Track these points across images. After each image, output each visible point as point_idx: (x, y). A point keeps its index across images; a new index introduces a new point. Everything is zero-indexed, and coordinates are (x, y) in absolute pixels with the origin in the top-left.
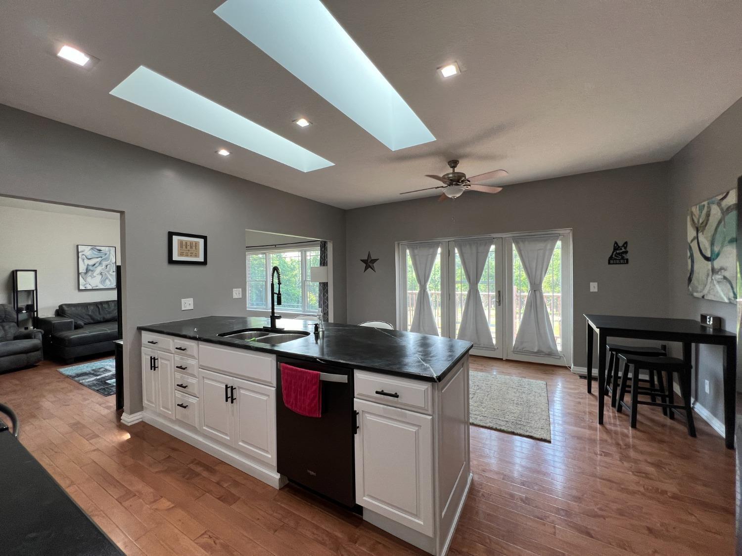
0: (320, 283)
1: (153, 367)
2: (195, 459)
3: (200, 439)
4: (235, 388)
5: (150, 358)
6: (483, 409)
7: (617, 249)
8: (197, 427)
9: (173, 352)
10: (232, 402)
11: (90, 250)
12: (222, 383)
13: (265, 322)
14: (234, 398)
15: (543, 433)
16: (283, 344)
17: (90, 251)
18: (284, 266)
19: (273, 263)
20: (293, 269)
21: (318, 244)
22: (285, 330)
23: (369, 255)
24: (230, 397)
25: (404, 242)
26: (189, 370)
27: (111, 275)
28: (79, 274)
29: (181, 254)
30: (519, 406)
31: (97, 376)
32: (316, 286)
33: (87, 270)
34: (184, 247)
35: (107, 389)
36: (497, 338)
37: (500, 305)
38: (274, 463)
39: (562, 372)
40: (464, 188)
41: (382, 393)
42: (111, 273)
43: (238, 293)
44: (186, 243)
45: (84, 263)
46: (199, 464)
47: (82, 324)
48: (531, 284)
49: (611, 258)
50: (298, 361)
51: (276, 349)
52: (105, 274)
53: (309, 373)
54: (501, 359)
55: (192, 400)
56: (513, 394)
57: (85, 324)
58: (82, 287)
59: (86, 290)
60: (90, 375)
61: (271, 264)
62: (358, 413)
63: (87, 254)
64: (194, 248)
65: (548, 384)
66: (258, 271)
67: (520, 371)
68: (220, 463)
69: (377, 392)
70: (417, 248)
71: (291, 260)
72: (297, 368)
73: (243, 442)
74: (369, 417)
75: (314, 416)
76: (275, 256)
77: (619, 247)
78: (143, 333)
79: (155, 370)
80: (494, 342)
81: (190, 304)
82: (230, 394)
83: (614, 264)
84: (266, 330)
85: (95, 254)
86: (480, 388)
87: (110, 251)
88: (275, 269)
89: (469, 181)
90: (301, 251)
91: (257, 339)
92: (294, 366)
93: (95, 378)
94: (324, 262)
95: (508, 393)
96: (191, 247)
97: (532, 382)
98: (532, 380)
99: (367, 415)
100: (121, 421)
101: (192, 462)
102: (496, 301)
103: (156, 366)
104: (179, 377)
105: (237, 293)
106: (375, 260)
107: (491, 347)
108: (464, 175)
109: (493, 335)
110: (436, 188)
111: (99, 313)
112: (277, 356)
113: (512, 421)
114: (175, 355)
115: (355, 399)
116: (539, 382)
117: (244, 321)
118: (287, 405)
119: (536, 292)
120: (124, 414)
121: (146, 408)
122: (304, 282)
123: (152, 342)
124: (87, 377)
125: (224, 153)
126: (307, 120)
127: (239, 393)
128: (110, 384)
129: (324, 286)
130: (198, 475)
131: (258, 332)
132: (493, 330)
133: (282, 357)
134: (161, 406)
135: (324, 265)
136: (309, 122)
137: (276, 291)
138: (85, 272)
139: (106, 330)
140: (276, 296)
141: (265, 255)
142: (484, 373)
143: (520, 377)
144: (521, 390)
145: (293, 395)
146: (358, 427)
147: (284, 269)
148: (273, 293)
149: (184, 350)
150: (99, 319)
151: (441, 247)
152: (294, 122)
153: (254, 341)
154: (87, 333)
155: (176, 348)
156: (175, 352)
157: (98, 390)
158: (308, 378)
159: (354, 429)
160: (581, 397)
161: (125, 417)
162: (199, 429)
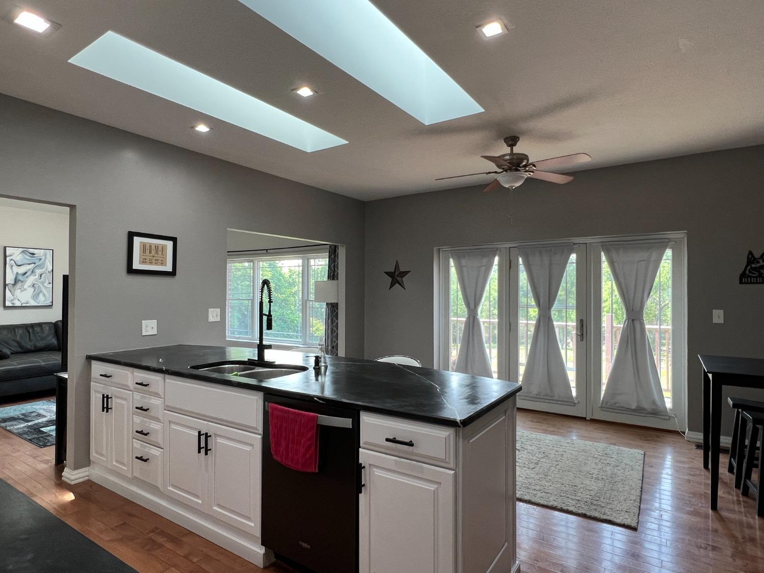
0: (327, 304)
1: (106, 408)
2: (157, 528)
3: (164, 503)
4: (210, 436)
5: (102, 396)
6: (546, 484)
7: (753, 263)
8: (160, 487)
9: (132, 389)
10: (206, 454)
11: (20, 253)
12: (195, 429)
13: (250, 354)
14: (209, 448)
15: (627, 517)
16: (273, 380)
17: (21, 255)
18: (279, 280)
19: (262, 275)
20: (292, 285)
21: (327, 249)
22: (276, 363)
23: (397, 266)
24: (203, 448)
25: (446, 248)
26: (152, 413)
27: (46, 287)
28: (5, 285)
29: (143, 262)
30: (599, 481)
31: (28, 421)
32: (323, 309)
33: (16, 281)
34: (148, 252)
35: (42, 439)
36: (578, 387)
37: (582, 340)
38: (258, 533)
39: (671, 438)
40: (526, 175)
41: (394, 441)
42: (46, 284)
43: (215, 316)
44: (150, 246)
45: (13, 271)
46: (163, 533)
47: (8, 352)
48: (627, 310)
49: (743, 275)
50: (291, 401)
51: (264, 385)
52: (39, 287)
53: (304, 415)
54: (583, 419)
55: (155, 451)
56: (593, 465)
57: (12, 353)
58: (8, 304)
59: (14, 307)
60: (19, 421)
61: (261, 277)
62: (364, 467)
63: (16, 259)
64: (160, 253)
65: (647, 453)
66: (242, 286)
67: (607, 436)
68: (188, 534)
69: (387, 440)
70: (464, 257)
71: (291, 271)
72: (289, 409)
73: (219, 506)
74: (378, 472)
75: (309, 470)
76: (266, 264)
77: (755, 259)
78: (94, 363)
79: (107, 412)
80: (574, 394)
81: (152, 328)
82: (204, 443)
83: (747, 283)
84: (251, 363)
85: (28, 259)
86: (547, 456)
87: (45, 255)
88: (266, 283)
89: (535, 167)
90: (303, 259)
91: (239, 373)
92: (286, 407)
93: (26, 424)
94: (334, 274)
95: (585, 464)
96: (157, 252)
97: (624, 451)
98: (624, 449)
99: (374, 469)
100: (63, 478)
101: (153, 531)
102: (577, 334)
103: (109, 407)
104: (139, 421)
105: (213, 315)
106: (406, 273)
107: (570, 401)
108: (526, 157)
109: (573, 384)
110: (487, 173)
111: (30, 339)
112: (264, 394)
113: (585, 500)
114: (134, 393)
115: (360, 449)
116: (633, 451)
117: (222, 351)
118: (275, 457)
119: (635, 322)
120: (66, 469)
121: (93, 462)
122: (305, 302)
123: (105, 376)
124: (14, 423)
125: (202, 128)
126: (310, 88)
127: (216, 442)
128: (46, 433)
129: (333, 308)
130: (161, 546)
131: (241, 366)
132: (572, 376)
133: (272, 396)
134: (114, 460)
135: (333, 279)
136: (312, 90)
137: (266, 311)
138: (13, 283)
139: (39, 362)
140: (265, 318)
141: (252, 263)
142: (555, 437)
143: (608, 444)
144: (605, 460)
145: (284, 443)
146: (364, 485)
147: (280, 284)
148: (261, 315)
149: (146, 385)
150: (29, 347)
151: (498, 256)
152: (294, 92)
153: (236, 375)
154: (15, 365)
155: (137, 383)
156: (135, 388)
157: (30, 440)
158: (303, 421)
159: (358, 487)
160: (692, 473)
161: (69, 473)
162: (162, 489)
